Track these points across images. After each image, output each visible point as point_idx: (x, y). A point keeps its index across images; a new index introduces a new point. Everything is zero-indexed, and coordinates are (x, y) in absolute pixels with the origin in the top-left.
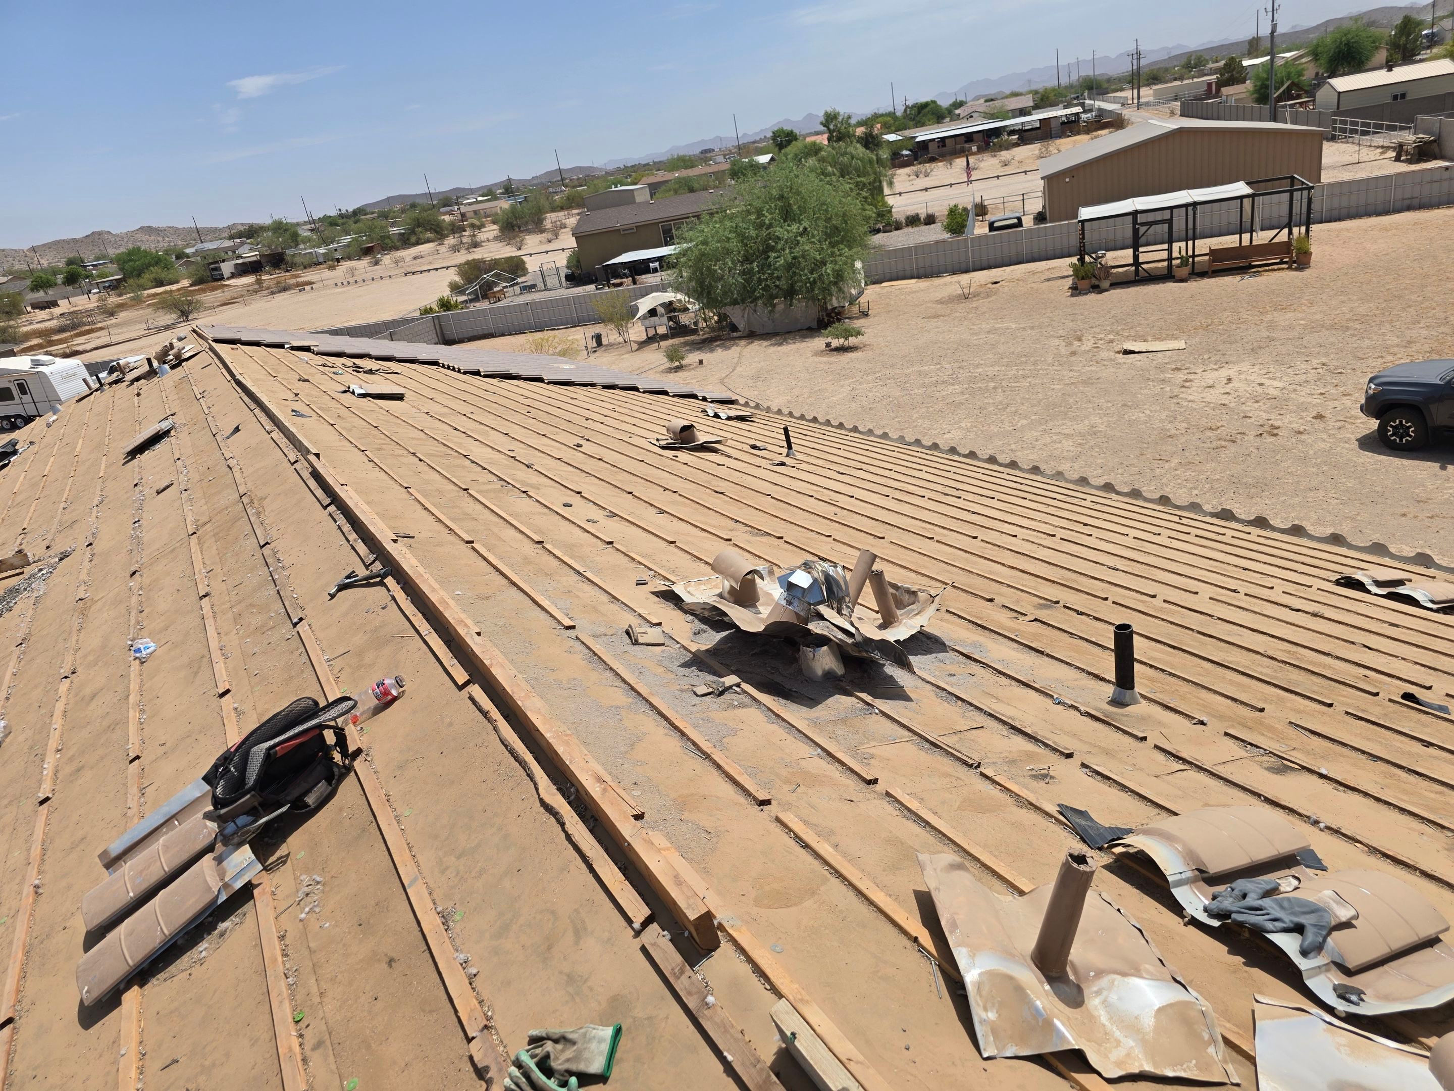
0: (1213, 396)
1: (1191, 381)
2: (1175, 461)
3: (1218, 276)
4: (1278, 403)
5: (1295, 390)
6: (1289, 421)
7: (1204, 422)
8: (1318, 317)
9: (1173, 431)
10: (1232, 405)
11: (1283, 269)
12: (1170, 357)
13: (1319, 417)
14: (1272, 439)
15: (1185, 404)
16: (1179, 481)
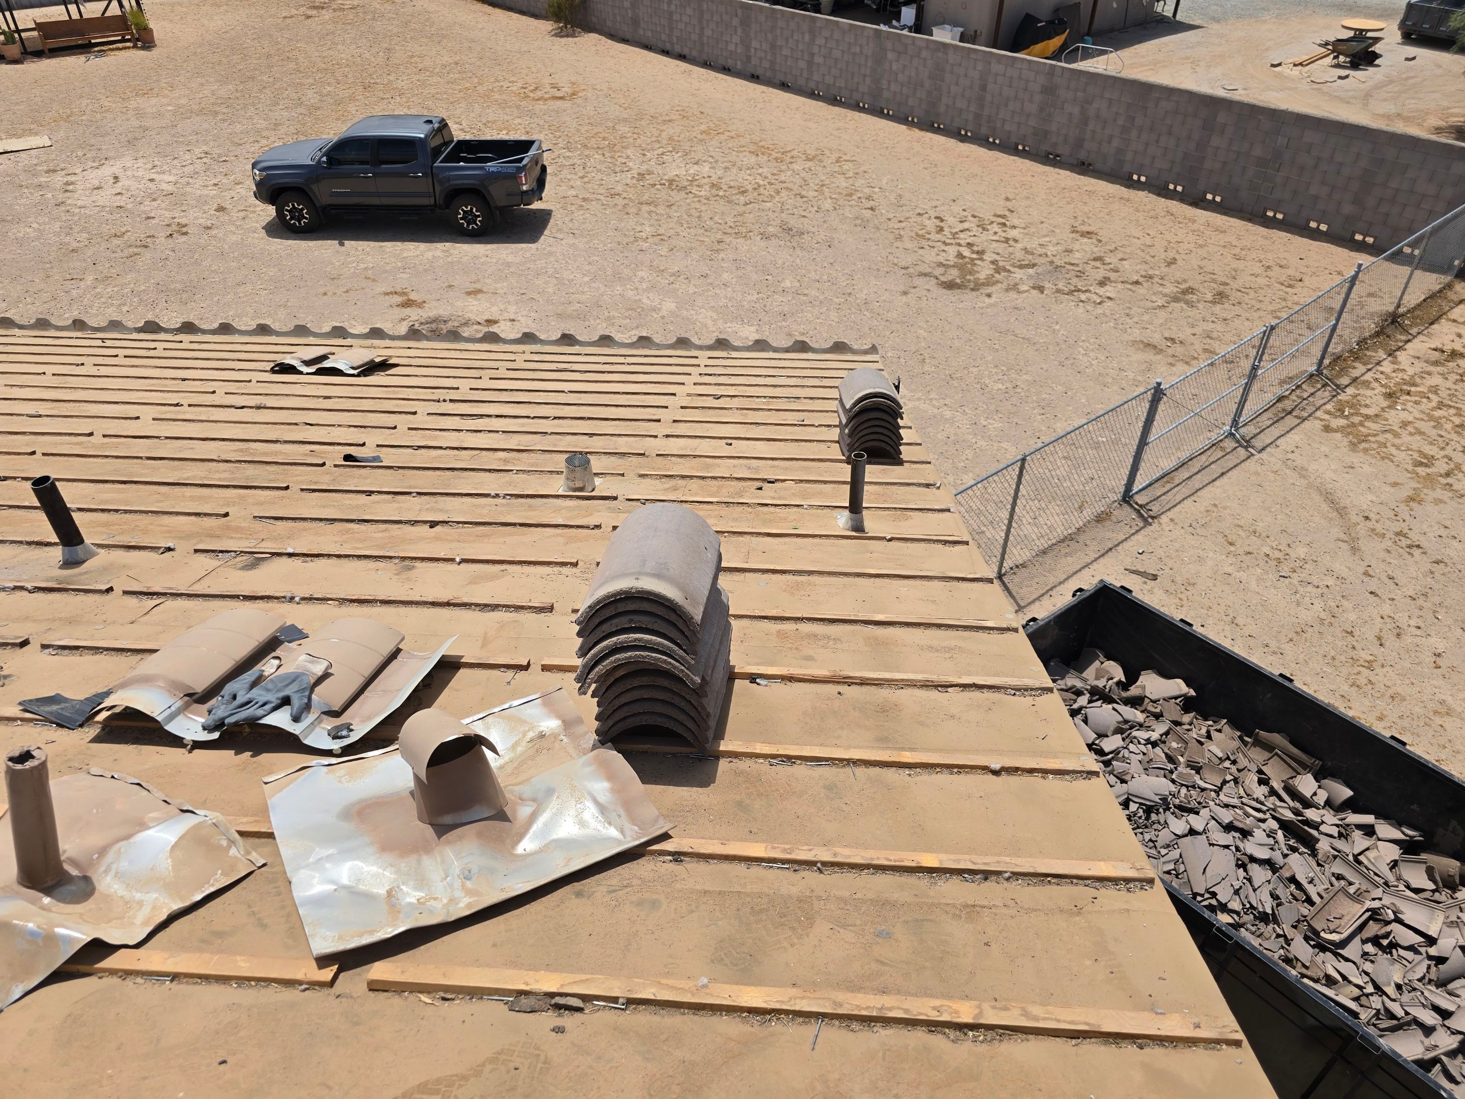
0: (105, 197)
1: (72, 183)
2: (90, 279)
3: (58, 56)
4: (176, 198)
6: (195, 217)
7: (105, 229)
8: (183, 101)
9: (75, 245)
10: (130, 206)
11: (129, 48)
12: (37, 157)
13: (221, 209)
14: (184, 239)
15: (77, 210)
16: (103, 300)
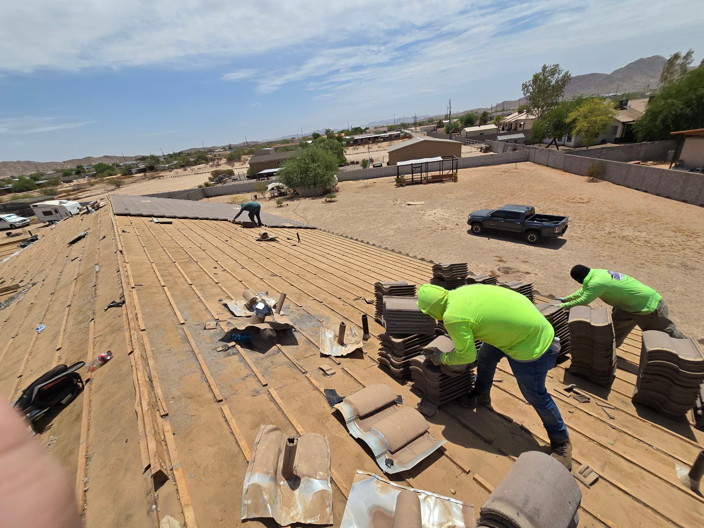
0: (431, 218)
1: (425, 213)
2: (420, 237)
3: (434, 183)
5: (452, 217)
6: (450, 226)
7: (428, 225)
8: (459, 196)
9: (420, 228)
10: (436, 221)
11: (451, 182)
12: (420, 207)
13: (457, 224)
14: (445, 231)
15: (424, 220)
16: (420, 243)
